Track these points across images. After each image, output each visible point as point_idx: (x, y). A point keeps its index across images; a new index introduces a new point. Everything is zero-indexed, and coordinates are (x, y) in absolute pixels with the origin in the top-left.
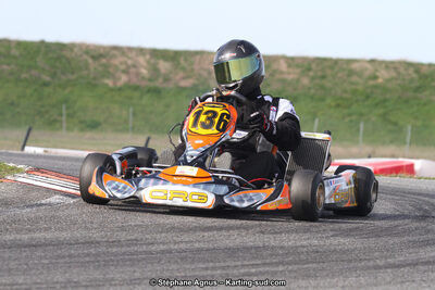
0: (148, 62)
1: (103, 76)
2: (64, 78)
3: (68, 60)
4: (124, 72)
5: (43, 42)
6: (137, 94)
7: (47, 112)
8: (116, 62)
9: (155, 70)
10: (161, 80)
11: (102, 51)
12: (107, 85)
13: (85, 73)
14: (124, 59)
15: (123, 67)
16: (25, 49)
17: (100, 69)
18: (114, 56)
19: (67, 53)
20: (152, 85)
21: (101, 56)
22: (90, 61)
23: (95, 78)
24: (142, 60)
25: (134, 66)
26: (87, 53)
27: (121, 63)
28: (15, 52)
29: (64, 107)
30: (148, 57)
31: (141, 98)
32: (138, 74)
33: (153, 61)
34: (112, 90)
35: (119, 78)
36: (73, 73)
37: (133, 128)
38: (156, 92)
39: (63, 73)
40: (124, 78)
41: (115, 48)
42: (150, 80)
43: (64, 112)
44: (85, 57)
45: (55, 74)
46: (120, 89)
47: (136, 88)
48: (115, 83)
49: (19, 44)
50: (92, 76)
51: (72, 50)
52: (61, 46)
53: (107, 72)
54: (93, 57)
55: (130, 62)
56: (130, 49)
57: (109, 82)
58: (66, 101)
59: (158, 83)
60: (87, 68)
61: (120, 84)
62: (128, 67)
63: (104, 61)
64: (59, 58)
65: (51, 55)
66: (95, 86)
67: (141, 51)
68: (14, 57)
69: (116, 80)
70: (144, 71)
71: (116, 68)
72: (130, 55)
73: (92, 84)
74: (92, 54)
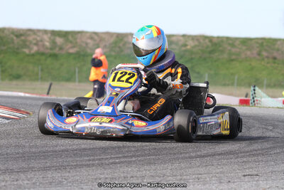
0: (50, 38)
1: (23, 48)
3: (2, 39)
4: (36, 44)
6: (43, 58)
8: (30, 38)
9: (54, 43)
10: (57, 49)
11: (21, 32)
12: (25, 53)
13: (11, 45)
14: (35, 37)
15: (34, 42)
17: (21, 43)
18: (29, 35)
20: (51, 52)
21: (21, 35)
22: (15, 38)
23: (18, 49)
24: (46, 37)
25: (41, 41)
26: (13, 33)
27: (34, 39)
30: (49, 35)
31: (46, 60)
32: (44, 45)
33: (52, 38)
34: (28, 55)
35: (32, 48)
36: (4, 45)
37: (41, 78)
38: (55, 56)
40: (35, 48)
41: (30, 30)
42: (51, 49)
44: (12, 36)
46: (33, 55)
47: (43, 54)
48: (30, 52)
50: (16, 47)
51: (3, 32)
53: (25, 45)
54: (17, 36)
55: (38, 38)
56: (39, 31)
57: (26, 51)
59: (56, 51)
60: (13, 43)
61: (33, 52)
62: (38, 41)
63: (23, 38)
66: (18, 53)
67: (45, 32)
69: (30, 49)
70: (47, 44)
71: (31, 42)
72: (39, 34)
73: (16, 52)
74: (15, 33)
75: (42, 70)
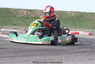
0: (26, 12)
1: (17, 15)
2: (9, 15)
3: (10, 12)
4: (21, 14)
5: (5, 8)
6: (24, 18)
7: (6, 22)
8: (20, 12)
9: (27, 13)
10: (28, 15)
11: (17, 10)
12: (18, 17)
13: (13, 14)
15: (21, 13)
16: (1, 9)
17: (16, 13)
18: (19, 11)
19: (10, 10)
20: (27, 16)
21: (16, 11)
22: (14, 12)
24: (25, 11)
25: (23, 13)
26: (14, 10)
27: (21, 12)
29: (9, 21)
30: (26, 11)
31: (25, 19)
32: (24, 14)
33: (27, 12)
34: (19, 18)
36: (11, 14)
37: (23, 25)
38: (27, 18)
40: (21, 15)
41: (19, 9)
42: (26, 15)
43: (9, 22)
44: (13, 11)
45: (7, 14)
46: (20, 17)
47: (24, 17)
52: (8, 9)
53: (18, 14)
54: (15, 11)
55: (22, 12)
56: (22, 9)
57: (18, 16)
58: (9, 20)
59: (28, 16)
61: (20, 16)
62: (22, 13)
63: (17, 12)
64: (8, 11)
65: (6, 11)
66: (15, 17)
67: (25, 10)
69: (19, 15)
70: (25, 14)
71: (20, 13)
72: (22, 10)
73: (15, 16)
74: (15, 10)
75: (23, 22)
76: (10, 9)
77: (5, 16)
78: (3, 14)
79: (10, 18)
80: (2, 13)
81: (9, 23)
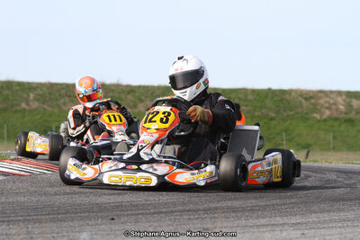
0: (345, 101)
1: (313, 112)
2: (285, 114)
3: (288, 102)
4: (327, 108)
5: (270, 89)
6: (336, 123)
7: (274, 138)
8: (322, 101)
9: (349, 106)
10: (354, 113)
11: (312, 94)
12: (316, 118)
13: (299, 110)
14: (327, 99)
15: (327, 105)
16: (258, 95)
17: (311, 107)
18: (321, 97)
19: (287, 97)
20: (347, 116)
21: (311, 98)
22: (303, 101)
23: (306, 114)
24: (340, 99)
25: (334, 104)
26: (301, 96)
27: (326, 102)
28: (250, 97)
29: (284, 134)
30: (344, 97)
31: (340, 125)
32: (337, 109)
33: (348, 100)
34: (319, 121)
35: (324, 113)
36: (291, 111)
37: (334, 148)
38: (350, 121)
39: (285, 111)
40: (327, 113)
41: (321, 92)
42: (346, 113)
43: (284, 137)
44: (300, 98)
45: (279, 111)
46: (325, 120)
47: (337, 119)
48: (321, 116)
49: (253, 91)
50: (305, 112)
51: (290, 94)
52: (283, 92)
53: (315, 108)
54: (306, 99)
55: (331, 101)
56: (331, 92)
57: (317, 116)
58: (286, 131)
59: (352, 115)
60: (302, 107)
61: (324, 117)
62: (330, 105)
63: (313, 101)
64: (281, 100)
65: (276, 98)
66: (307, 119)
67: (339, 93)
68: (251, 101)
69: (321, 113)
70: (342, 107)
71: (322, 106)
72: (331, 96)
73: (305, 118)
74: (305, 96)
75: (334, 138)
76: (289, 92)
77: (272, 119)
78: (263, 111)
79: (288, 122)
80: (261, 108)
81: (284, 142)
